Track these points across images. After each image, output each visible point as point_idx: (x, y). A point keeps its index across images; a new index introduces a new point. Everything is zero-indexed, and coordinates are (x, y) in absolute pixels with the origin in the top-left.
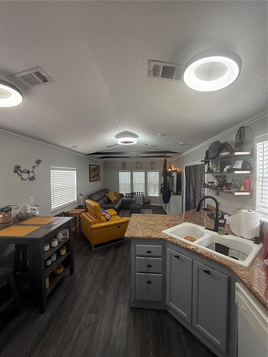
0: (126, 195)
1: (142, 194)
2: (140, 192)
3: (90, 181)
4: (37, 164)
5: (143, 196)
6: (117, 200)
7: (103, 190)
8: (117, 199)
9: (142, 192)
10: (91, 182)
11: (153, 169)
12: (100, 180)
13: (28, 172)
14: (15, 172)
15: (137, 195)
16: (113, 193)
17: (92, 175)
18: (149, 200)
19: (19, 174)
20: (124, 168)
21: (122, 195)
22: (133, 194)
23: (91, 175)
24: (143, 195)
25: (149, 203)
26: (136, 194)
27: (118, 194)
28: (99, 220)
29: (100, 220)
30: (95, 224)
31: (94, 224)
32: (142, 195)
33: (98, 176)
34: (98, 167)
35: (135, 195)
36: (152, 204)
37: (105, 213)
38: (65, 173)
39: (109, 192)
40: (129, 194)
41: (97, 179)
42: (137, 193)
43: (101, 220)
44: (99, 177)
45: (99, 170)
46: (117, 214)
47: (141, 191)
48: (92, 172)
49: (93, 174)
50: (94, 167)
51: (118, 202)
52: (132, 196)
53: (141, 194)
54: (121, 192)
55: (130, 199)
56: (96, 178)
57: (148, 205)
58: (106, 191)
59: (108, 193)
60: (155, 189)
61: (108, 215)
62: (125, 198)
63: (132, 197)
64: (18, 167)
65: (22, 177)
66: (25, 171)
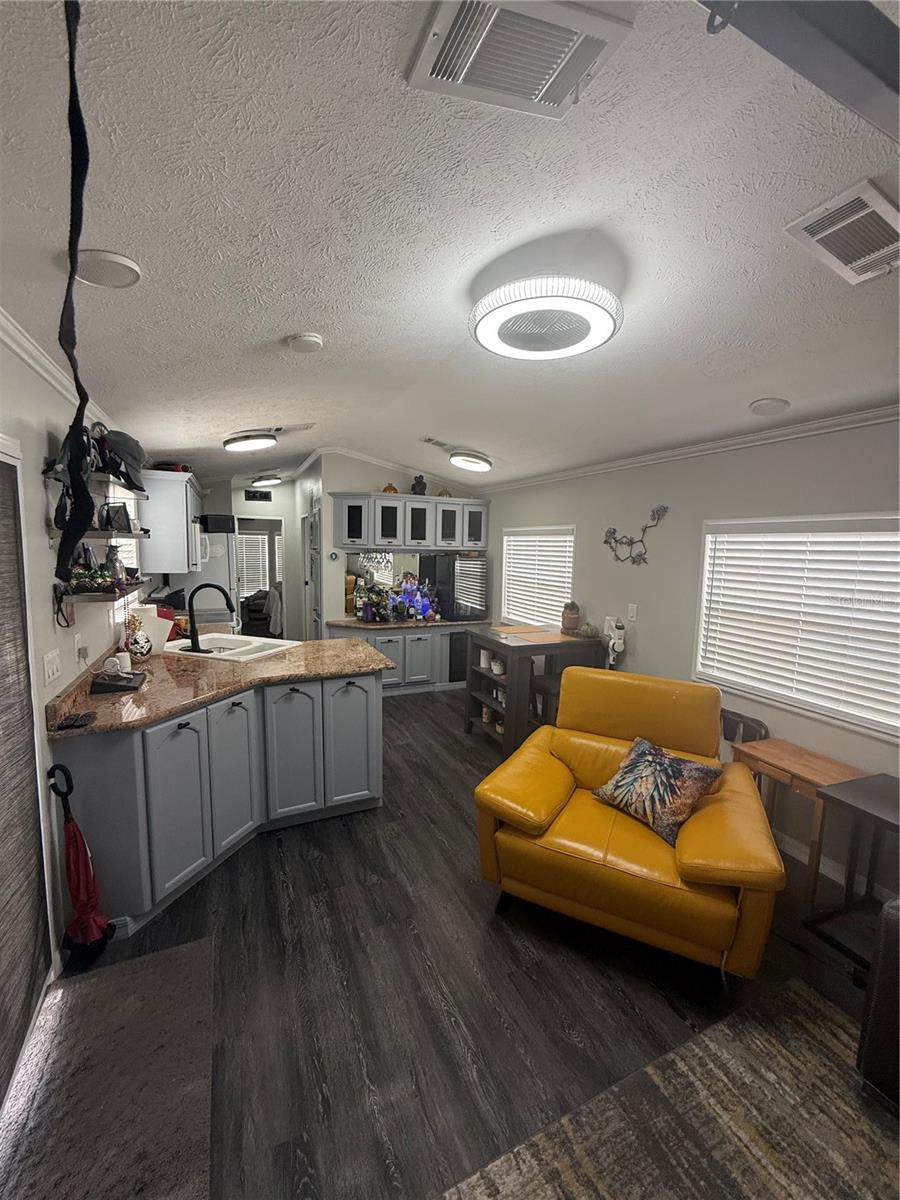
4: (653, 520)
13: (631, 543)
14: (606, 542)
19: (612, 548)
38: (812, 543)
64: (612, 533)
65: (616, 555)
66: (624, 540)
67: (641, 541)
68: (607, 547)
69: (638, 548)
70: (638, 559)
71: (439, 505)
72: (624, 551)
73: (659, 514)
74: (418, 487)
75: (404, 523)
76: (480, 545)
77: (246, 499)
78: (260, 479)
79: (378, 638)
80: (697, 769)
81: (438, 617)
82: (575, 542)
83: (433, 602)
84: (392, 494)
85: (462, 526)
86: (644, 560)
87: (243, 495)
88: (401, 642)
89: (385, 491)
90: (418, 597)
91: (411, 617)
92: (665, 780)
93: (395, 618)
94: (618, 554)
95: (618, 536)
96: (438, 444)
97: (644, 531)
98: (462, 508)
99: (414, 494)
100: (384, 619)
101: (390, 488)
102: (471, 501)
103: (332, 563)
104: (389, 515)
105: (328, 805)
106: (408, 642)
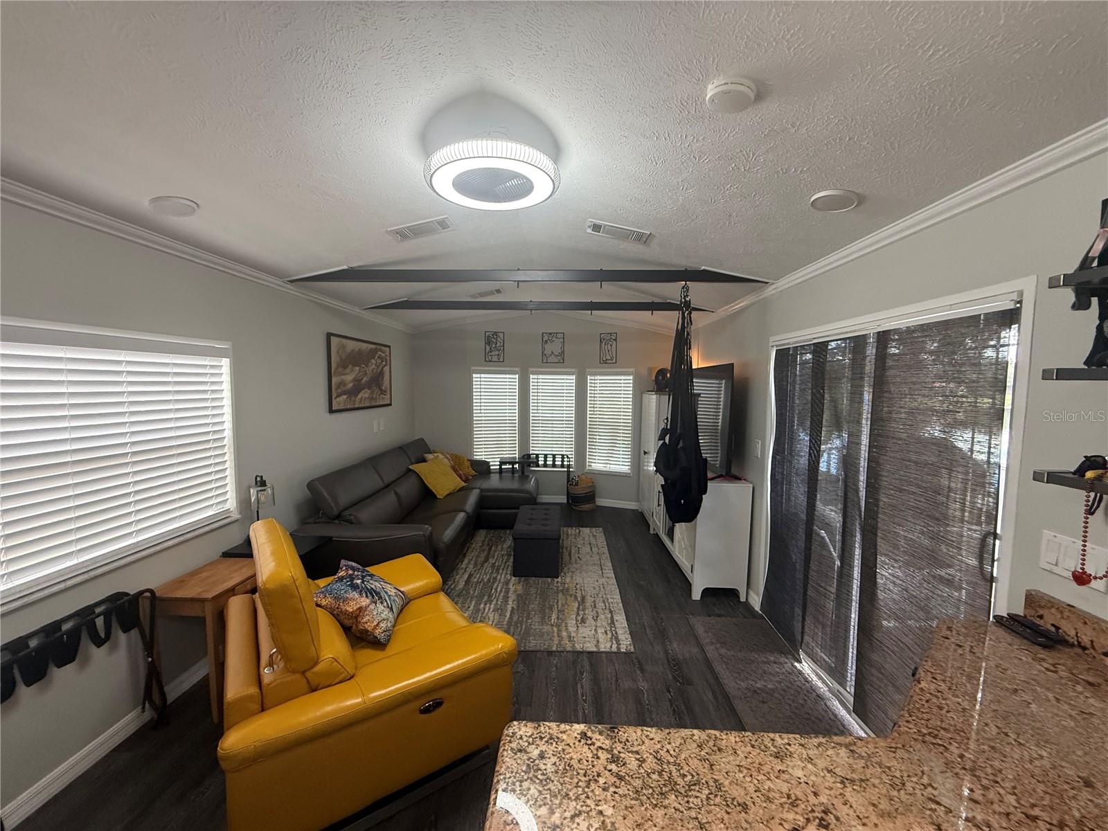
0: (500, 465)
1: (563, 461)
2: (554, 456)
3: (331, 411)
5: (568, 472)
6: (461, 489)
7: (402, 449)
8: (463, 484)
9: (563, 455)
10: (335, 416)
11: (608, 362)
12: (390, 405)
15: (545, 465)
16: (446, 460)
17: (342, 384)
18: (593, 486)
20: (495, 359)
21: (482, 468)
22: (527, 461)
23: (334, 380)
24: (569, 466)
25: (590, 497)
26: (541, 463)
27: (467, 464)
28: (298, 676)
29: (303, 673)
30: (263, 710)
31: (253, 714)
32: (562, 466)
33: (380, 387)
34: (375, 351)
35: (538, 466)
36: (603, 502)
37: (365, 601)
39: (429, 456)
40: (513, 463)
41: (371, 399)
42: (546, 456)
43: (308, 674)
44: (383, 392)
45: (386, 361)
46: (445, 582)
47: (558, 451)
48: (345, 367)
49: (349, 378)
50: (351, 345)
51: (466, 498)
52: (523, 473)
53: (558, 463)
54: (480, 455)
55: (515, 485)
56: (365, 394)
57: (586, 507)
58: (417, 450)
59: (424, 461)
60: (614, 444)
61: (380, 607)
62: (494, 482)
63: (524, 476)
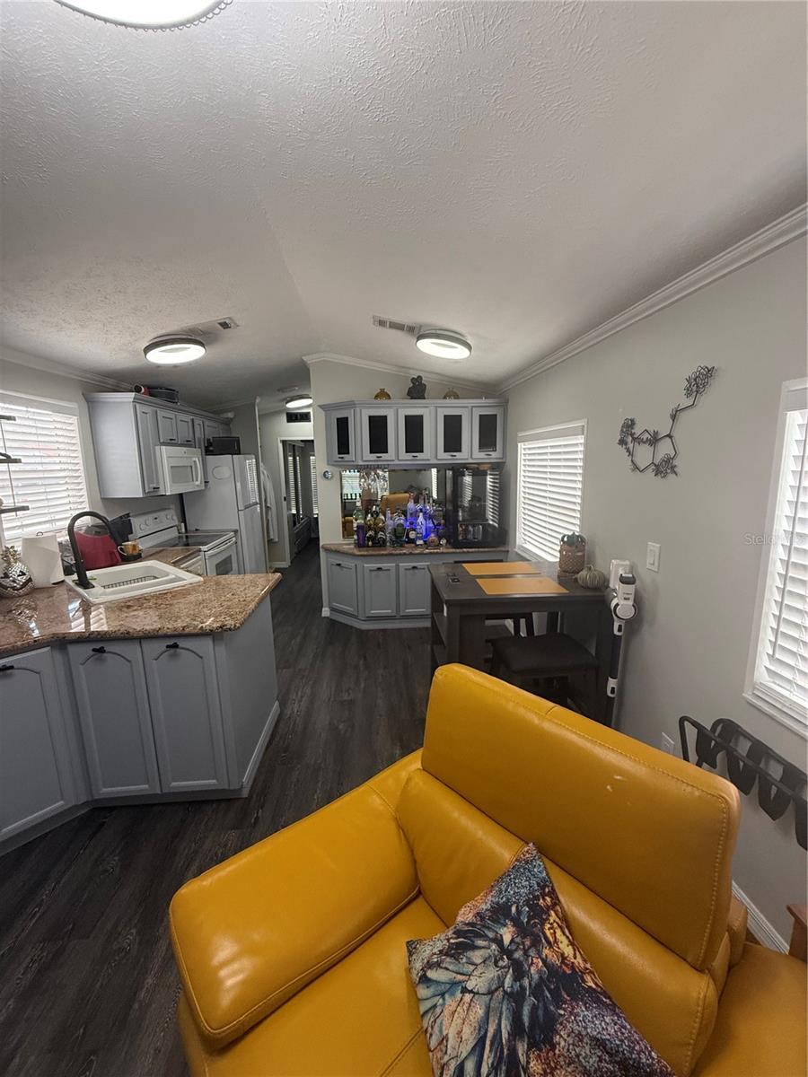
4: (688, 394)
13: (652, 441)
19: (628, 450)
64: (629, 425)
65: (632, 461)
66: (646, 436)
67: (669, 436)
68: (622, 449)
69: (665, 449)
70: (665, 468)
71: (439, 409)
72: (644, 455)
73: (699, 383)
74: (417, 390)
75: (396, 435)
76: (495, 456)
77: (288, 421)
78: (292, 399)
79: (366, 565)
80: (599, 1043)
81: (443, 542)
82: (586, 445)
83: (439, 524)
84: (384, 401)
85: (470, 434)
86: (673, 468)
87: (284, 418)
88: (393, 570)
89: (376, 397)
90: (421, 519)
91: (413, 541)
92: (505, 1035)
93: (393, 542)
94: (636, 460)
95: (637, 431)
96: (394, 326)
97: (674, 417)
98: (470, 413)
99: (412, 399)
100: (379, 544)
101: (382, 395)
102: (483, 401)
103: (326, 482)
104: (378, 427)
105: (165, 791)
106: (401, 570)
